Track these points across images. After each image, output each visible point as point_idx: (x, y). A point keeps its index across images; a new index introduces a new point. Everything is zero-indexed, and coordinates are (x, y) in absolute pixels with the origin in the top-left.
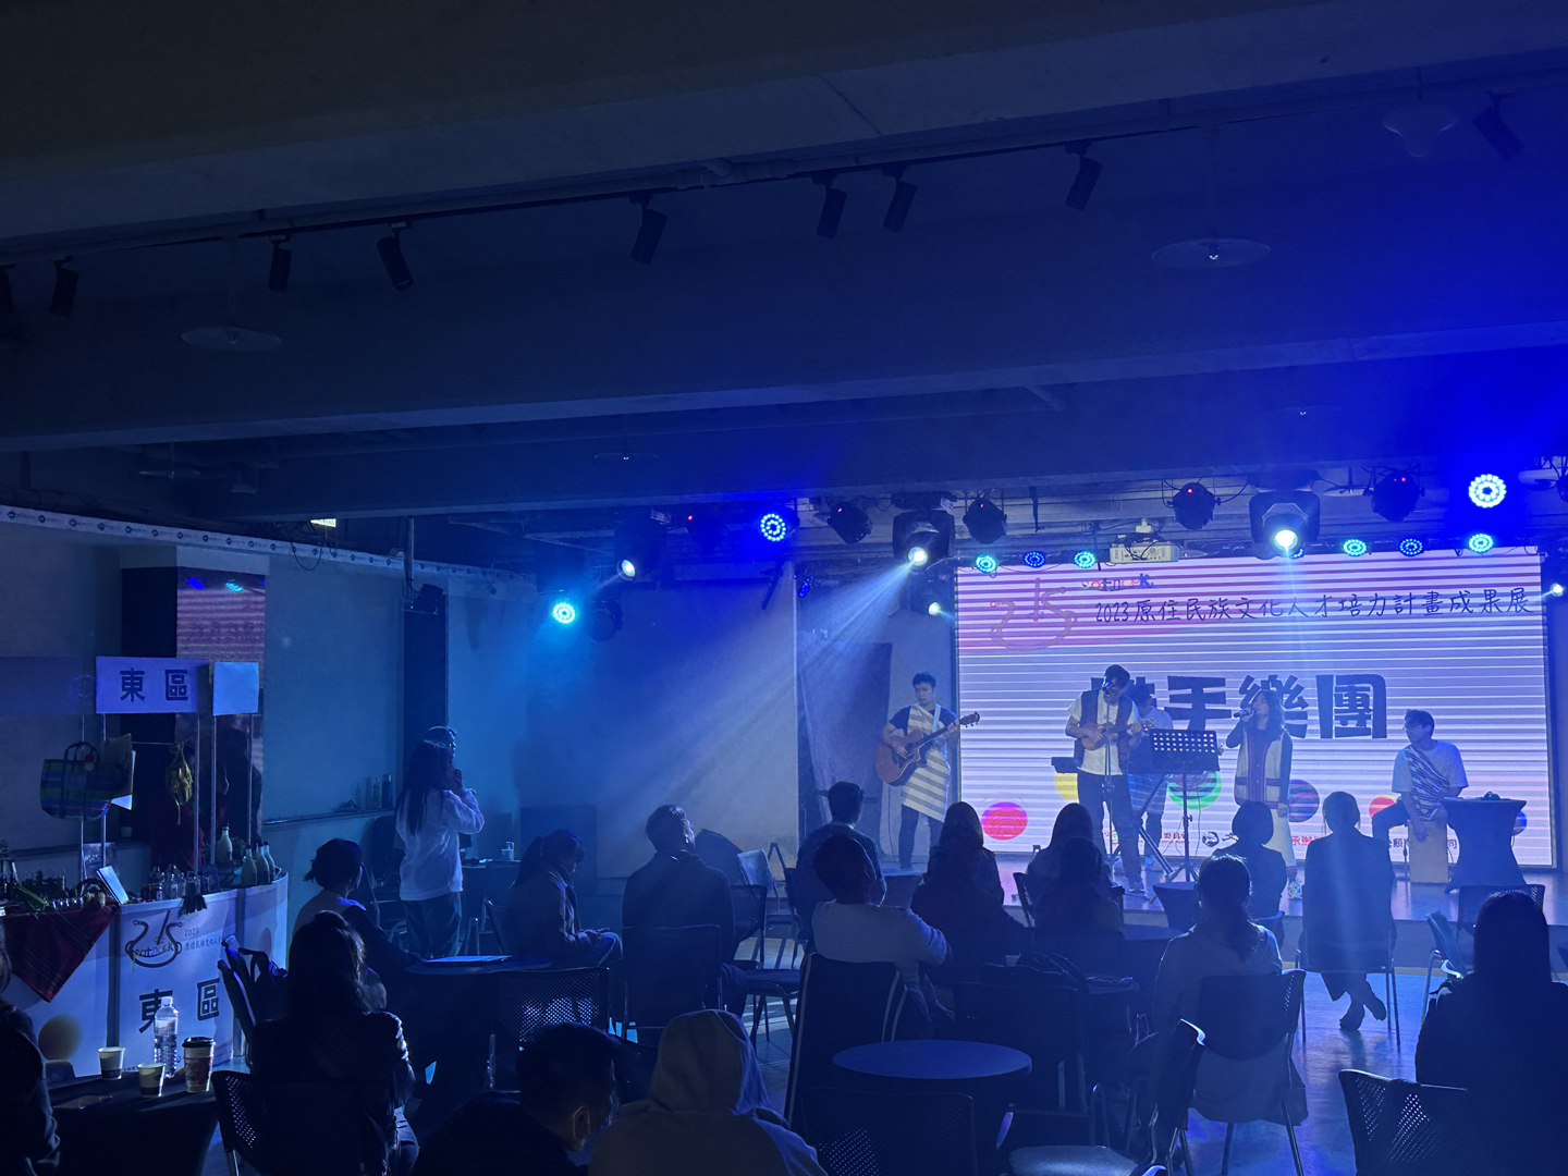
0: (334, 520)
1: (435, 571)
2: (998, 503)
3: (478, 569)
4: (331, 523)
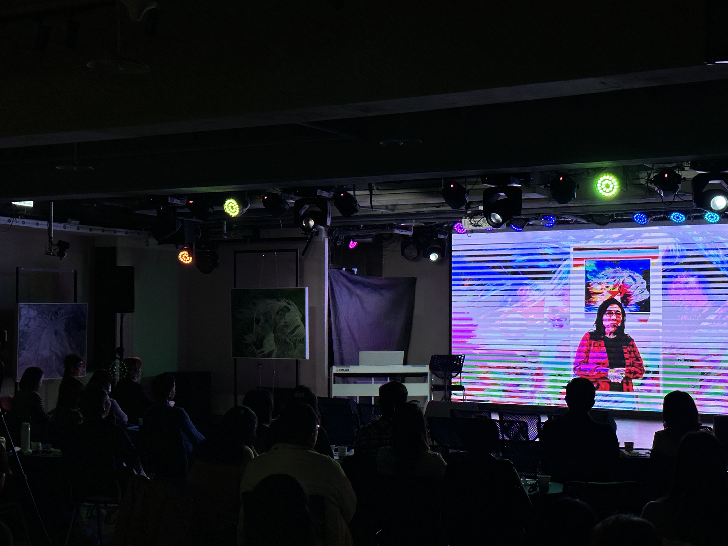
0: (33, 202)
1: (100, 232)
2: (352, 193)
3: (134, 231)
4: (30, 204)
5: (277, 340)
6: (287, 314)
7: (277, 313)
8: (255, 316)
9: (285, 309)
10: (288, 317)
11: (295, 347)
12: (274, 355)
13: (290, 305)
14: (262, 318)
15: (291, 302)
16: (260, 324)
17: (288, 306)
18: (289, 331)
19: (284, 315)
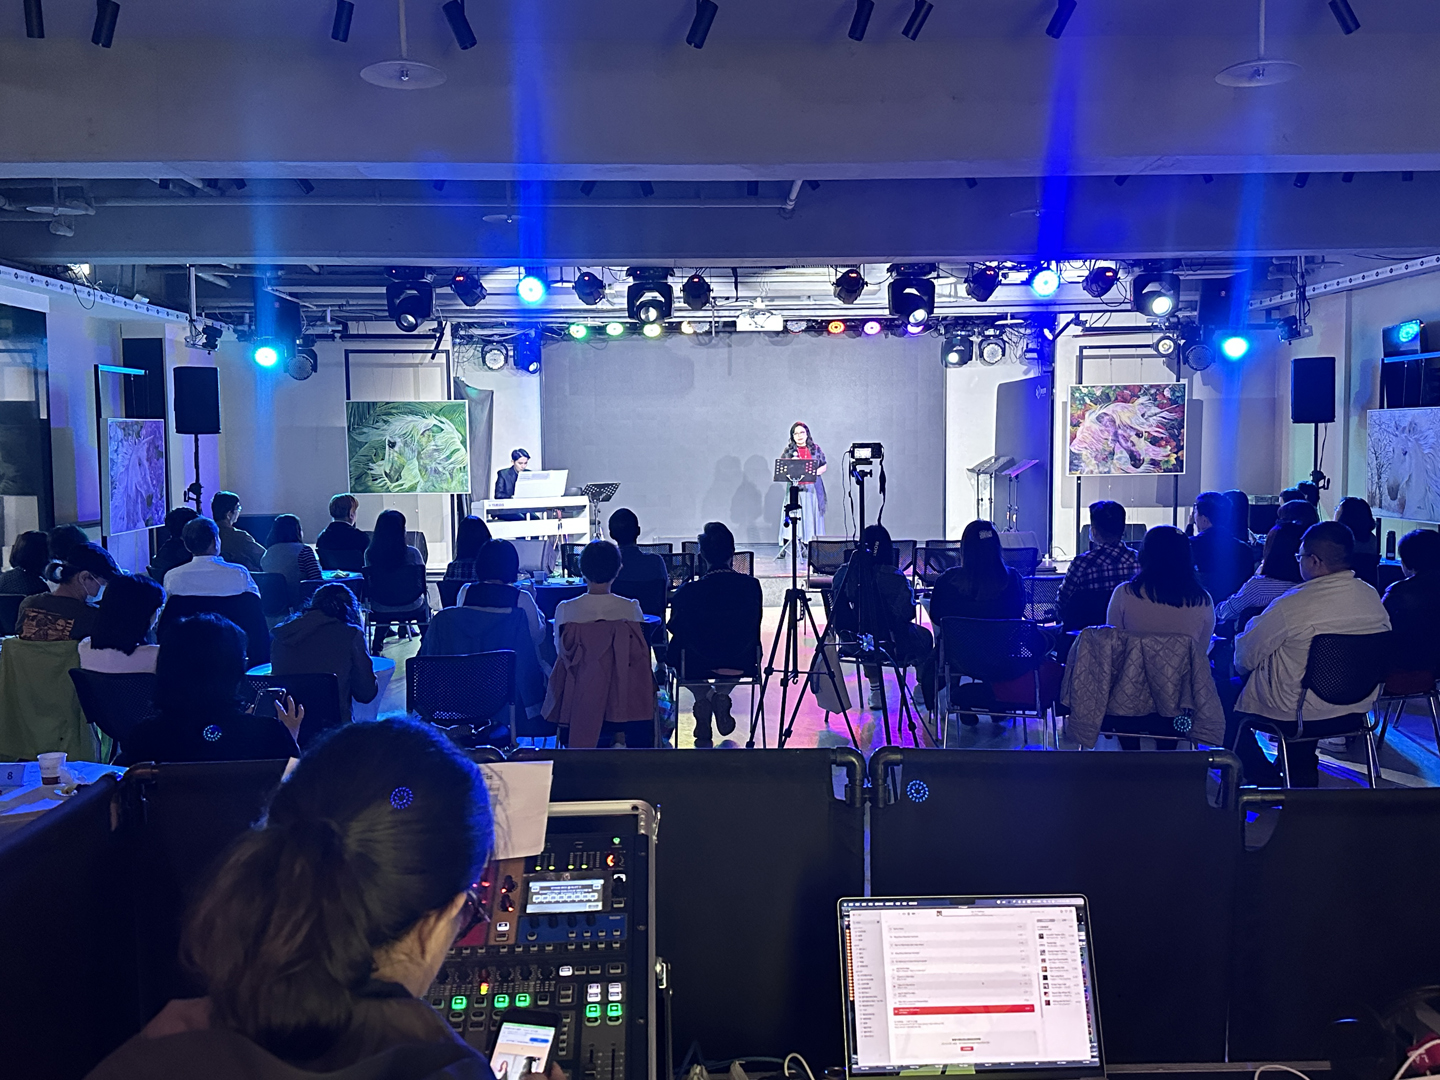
2: (707, 280)
5: (423, 469)
6: (438, 436)
7: (422, 434)
8: (388, 438)
9: (435, 429)
10: (440, 439)
11: (452, 477)
12: (419, 489)
13: (442, 422)
14: (398, 440)
15: (444, 419)
16: (396, 449)
17: (440, 424)
18: (442, 457)
19: (433, 436)
